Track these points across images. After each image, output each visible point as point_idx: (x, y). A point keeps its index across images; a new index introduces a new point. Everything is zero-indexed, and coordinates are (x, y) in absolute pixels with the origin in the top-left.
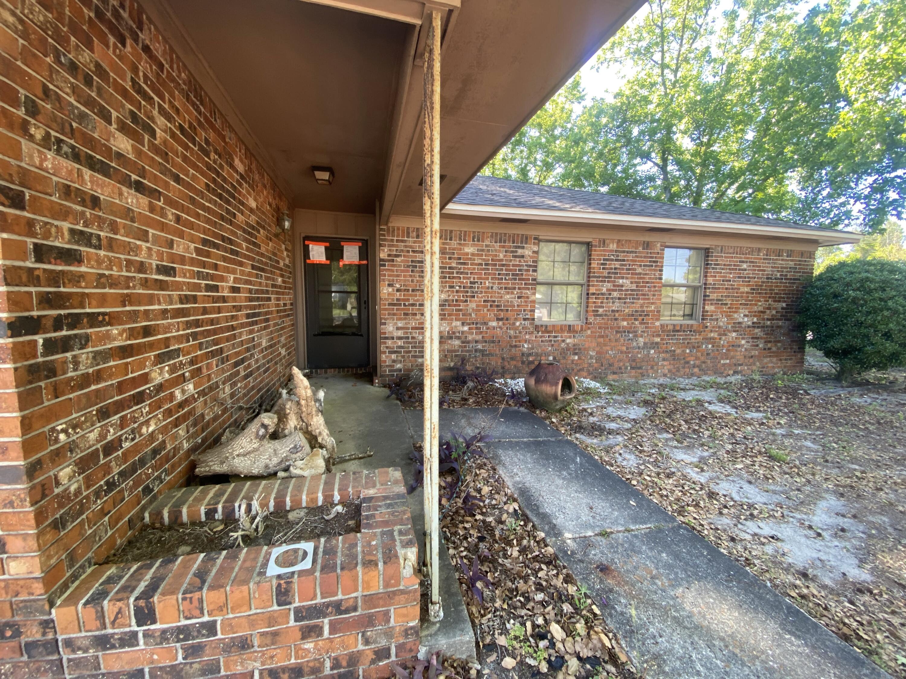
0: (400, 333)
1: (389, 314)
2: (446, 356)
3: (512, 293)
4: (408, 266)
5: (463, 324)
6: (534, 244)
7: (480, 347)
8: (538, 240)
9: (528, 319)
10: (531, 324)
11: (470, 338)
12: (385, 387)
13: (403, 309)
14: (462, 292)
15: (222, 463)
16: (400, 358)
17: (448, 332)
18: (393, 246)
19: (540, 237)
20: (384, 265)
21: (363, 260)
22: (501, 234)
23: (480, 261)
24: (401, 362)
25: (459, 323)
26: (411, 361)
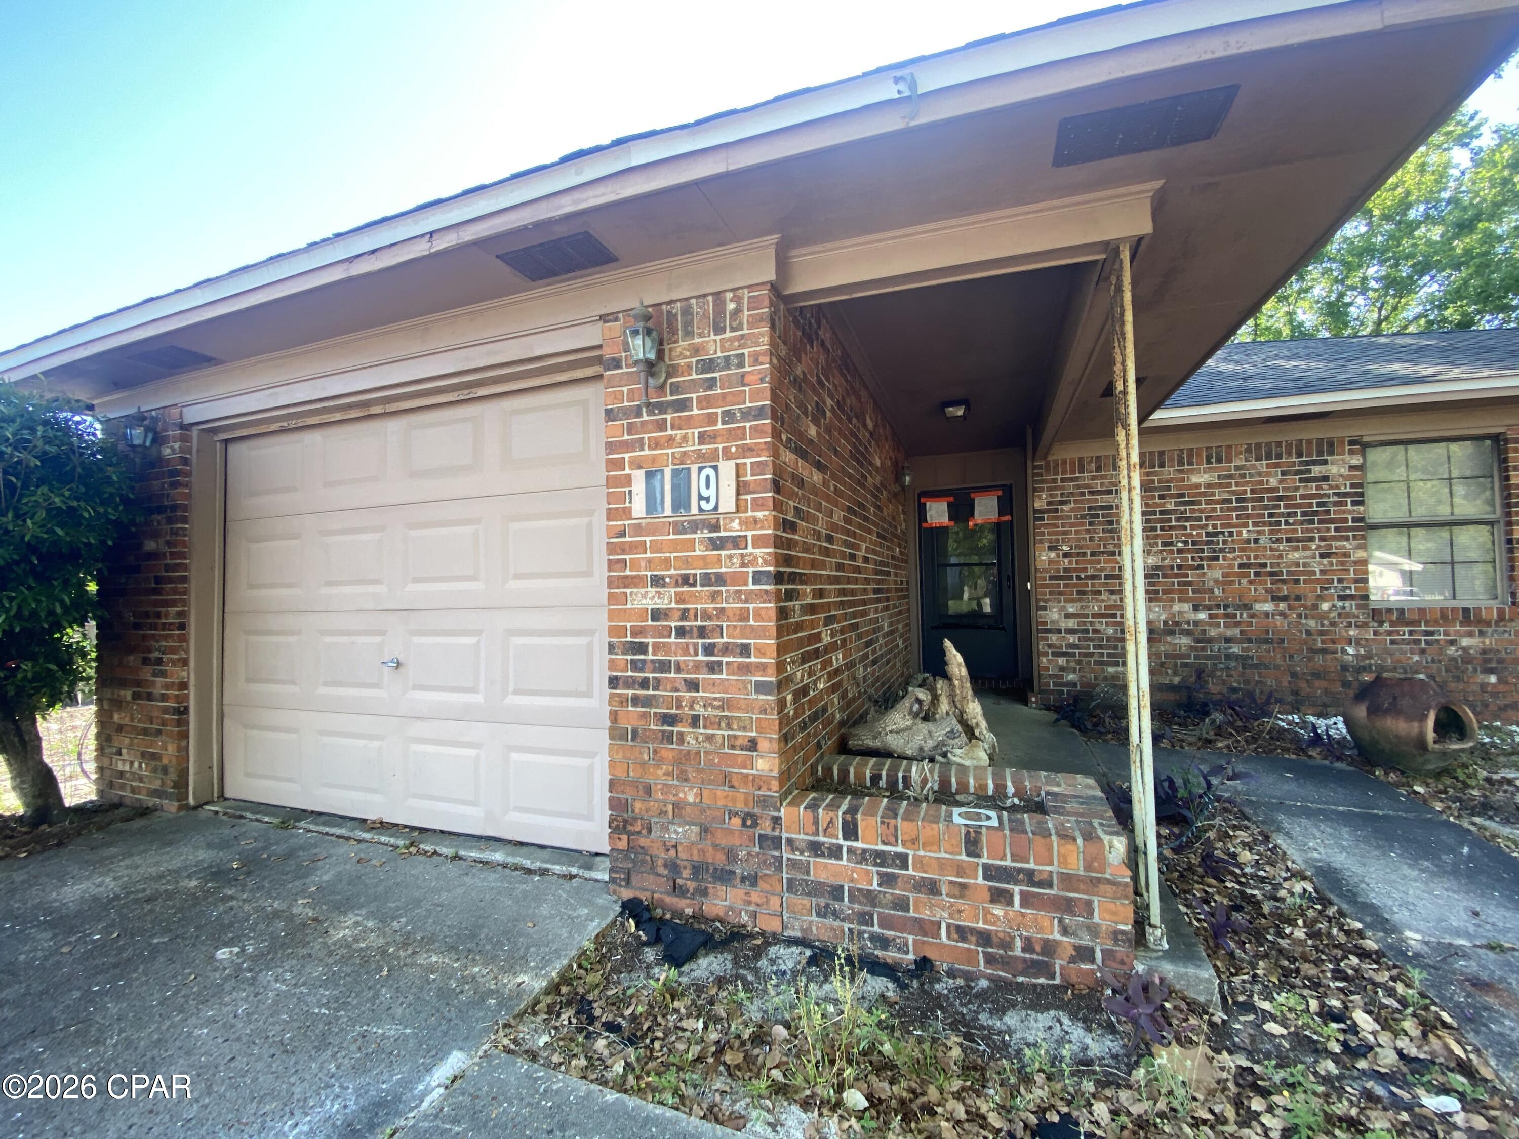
0: (1072, 624)
1: (1051, 593)
2: (1162, 664)
3: (1305, 548)
4: (1083, 517)
5: (1196, 608)
6: (1351, 452)
7: (1236, 649)
8: (1361, 446)
9: (1351, 597)
10: (1358, 607)
11: (1213, 633)
12: (1048, 709)
13: (1075, 585)
14: (1189, 551)
15: (875, 738)
16: (1073, 664)
17: (1165, 623)
18: (1056, 488)
19: (1365, 439)
20: (1042, 519)
21: (1006, 515)
22: (1268, 444)
23: (1226, 496)
24: (1074, 671)
25: (1186, 607)
26: (1093, 671)
